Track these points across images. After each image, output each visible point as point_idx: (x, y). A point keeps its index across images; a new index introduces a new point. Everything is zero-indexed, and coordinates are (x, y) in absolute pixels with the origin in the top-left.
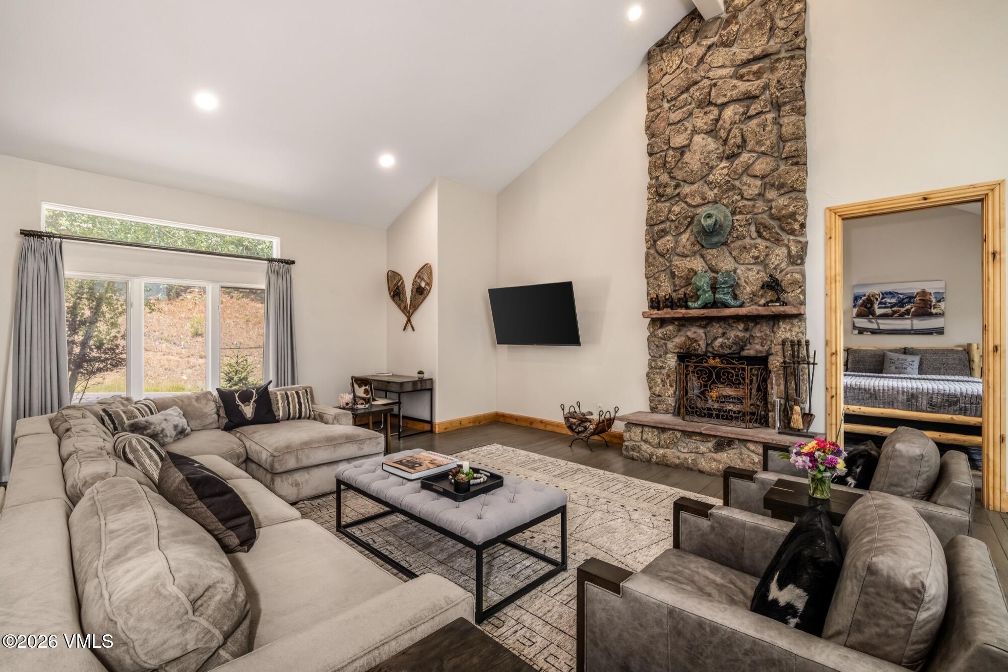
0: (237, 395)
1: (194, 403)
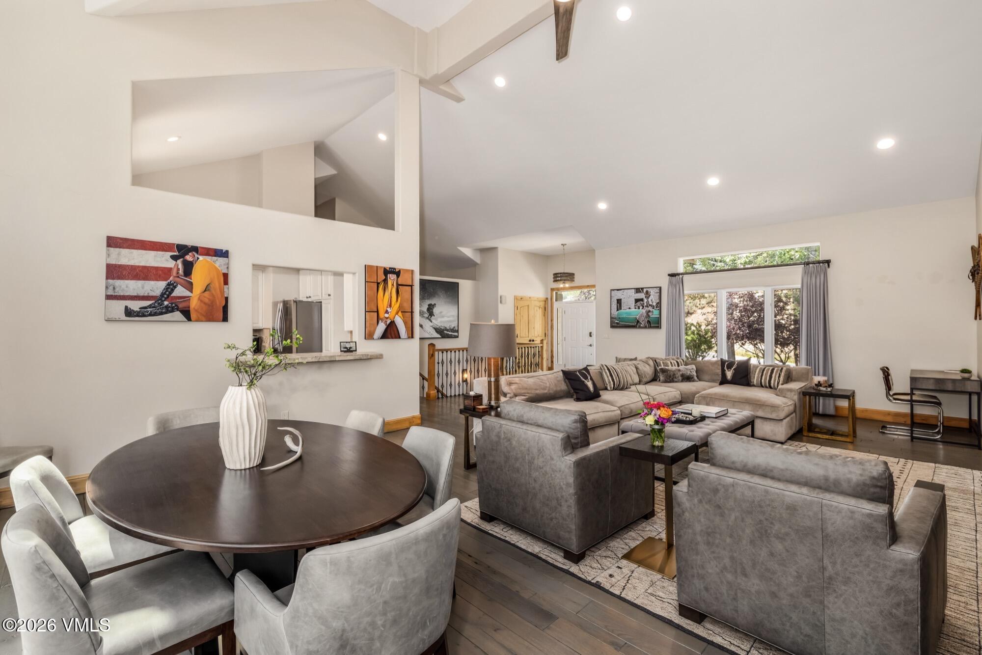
0: (726, 363)
1: (710, 366)
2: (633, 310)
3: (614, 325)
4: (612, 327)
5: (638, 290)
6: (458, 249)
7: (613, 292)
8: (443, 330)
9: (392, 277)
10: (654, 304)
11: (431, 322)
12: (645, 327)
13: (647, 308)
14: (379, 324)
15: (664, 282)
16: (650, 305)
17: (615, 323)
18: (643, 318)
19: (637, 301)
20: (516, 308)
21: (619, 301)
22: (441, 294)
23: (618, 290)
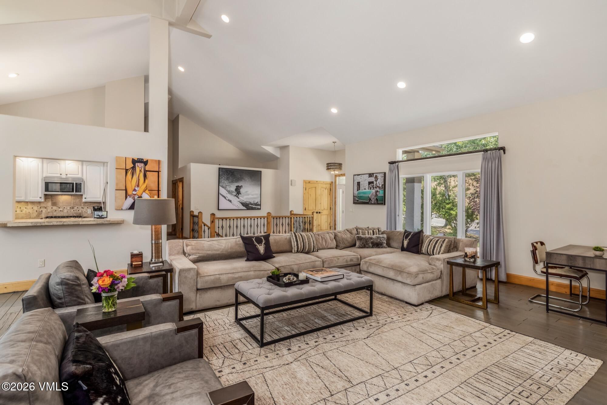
2: (367, 190)
3: (355, 201)
4: (354, 203)
5: (371, 175)
6: (262, 147)
7: (355, 177)
8: (249, 204)
9: (139, 166)
10: (381, 186)
11: (239, 198)
12: (374, 204)
13: (376, 189)
14: (127, 199)
15: (386, 168)
16: (378, 186)
17: (355, 200)
18: (373, 197)
19: (370, 183)
20: (305, 189)
21: (359, 184)
22: (246, 178)
23: (358, 175)
